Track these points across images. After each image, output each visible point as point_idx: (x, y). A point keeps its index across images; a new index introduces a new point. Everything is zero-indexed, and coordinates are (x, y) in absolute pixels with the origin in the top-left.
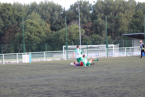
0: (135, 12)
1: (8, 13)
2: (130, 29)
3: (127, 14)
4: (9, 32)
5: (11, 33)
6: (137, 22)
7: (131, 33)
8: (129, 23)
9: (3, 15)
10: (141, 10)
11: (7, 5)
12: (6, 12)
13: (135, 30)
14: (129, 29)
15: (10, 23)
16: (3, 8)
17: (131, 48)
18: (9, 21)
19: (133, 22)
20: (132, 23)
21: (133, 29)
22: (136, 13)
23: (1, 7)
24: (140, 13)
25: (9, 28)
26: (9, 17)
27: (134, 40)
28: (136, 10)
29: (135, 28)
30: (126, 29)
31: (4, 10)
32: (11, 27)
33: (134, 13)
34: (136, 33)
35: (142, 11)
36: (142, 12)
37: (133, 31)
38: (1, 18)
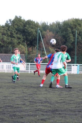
1: (79, 28)
4: (79, 47)
5: (80, 49)
9: (73, 30)
11: (78, 21)
12: (77, 28)
15: (80, 39)
16: (75, 24)
18: (79, 36)
23: (73, 22)
25: (79, 43)
26: (80, 32)
31: (75, 25)
32: (80, 43)
38: (72, 34)
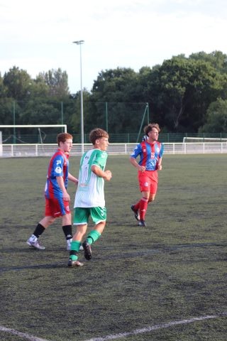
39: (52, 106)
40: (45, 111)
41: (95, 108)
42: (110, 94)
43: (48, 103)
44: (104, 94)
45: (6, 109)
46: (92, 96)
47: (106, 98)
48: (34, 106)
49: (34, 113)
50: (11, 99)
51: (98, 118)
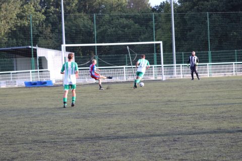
0: (19, 9)
2: (11, 39)
3: (5, 13)
6: (25, 26)
7: (12, 46)
8: (9, 27)
10: (31, 6)
13: (20, 41)
14: (9, 40)
17: (12, 73)
19: (16, 26)
20: (15, 29)
21: (16, 39)
22: (22, 10)
24: (29, 10)
27: (17, 59)
28: (22, 5)
29: (20, 38)
30: (5, 38)
33: (18, 11)
34: (23, 45)
35: (34, 6)
36: (32, 8)
37: (17, 43)
39: (131, 21)
40: (124, 27)
41: (184, 22)
42: (202, 5)
43: (127, 17)
44: (195, 4)
45: (77, 26)
46: (180, 7)
47: (198, 9)
48: (110, 22)
49: (110, 31)
50: (82, 14)
51: (189, 33)
